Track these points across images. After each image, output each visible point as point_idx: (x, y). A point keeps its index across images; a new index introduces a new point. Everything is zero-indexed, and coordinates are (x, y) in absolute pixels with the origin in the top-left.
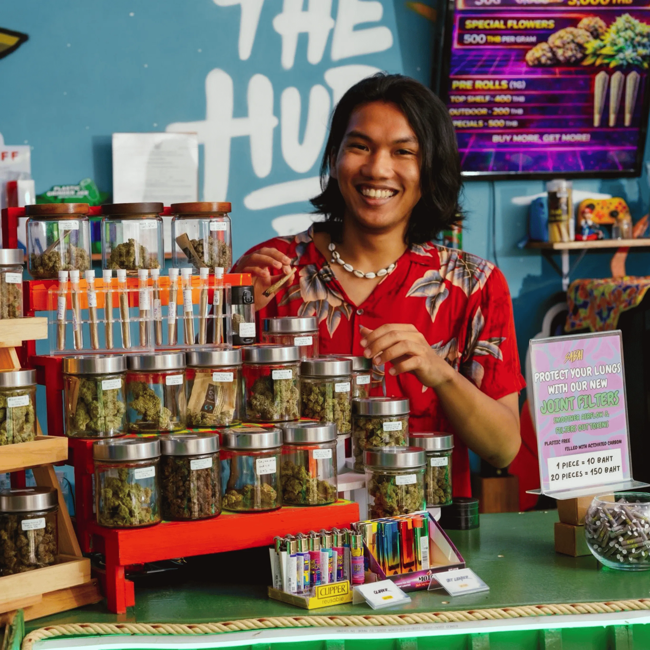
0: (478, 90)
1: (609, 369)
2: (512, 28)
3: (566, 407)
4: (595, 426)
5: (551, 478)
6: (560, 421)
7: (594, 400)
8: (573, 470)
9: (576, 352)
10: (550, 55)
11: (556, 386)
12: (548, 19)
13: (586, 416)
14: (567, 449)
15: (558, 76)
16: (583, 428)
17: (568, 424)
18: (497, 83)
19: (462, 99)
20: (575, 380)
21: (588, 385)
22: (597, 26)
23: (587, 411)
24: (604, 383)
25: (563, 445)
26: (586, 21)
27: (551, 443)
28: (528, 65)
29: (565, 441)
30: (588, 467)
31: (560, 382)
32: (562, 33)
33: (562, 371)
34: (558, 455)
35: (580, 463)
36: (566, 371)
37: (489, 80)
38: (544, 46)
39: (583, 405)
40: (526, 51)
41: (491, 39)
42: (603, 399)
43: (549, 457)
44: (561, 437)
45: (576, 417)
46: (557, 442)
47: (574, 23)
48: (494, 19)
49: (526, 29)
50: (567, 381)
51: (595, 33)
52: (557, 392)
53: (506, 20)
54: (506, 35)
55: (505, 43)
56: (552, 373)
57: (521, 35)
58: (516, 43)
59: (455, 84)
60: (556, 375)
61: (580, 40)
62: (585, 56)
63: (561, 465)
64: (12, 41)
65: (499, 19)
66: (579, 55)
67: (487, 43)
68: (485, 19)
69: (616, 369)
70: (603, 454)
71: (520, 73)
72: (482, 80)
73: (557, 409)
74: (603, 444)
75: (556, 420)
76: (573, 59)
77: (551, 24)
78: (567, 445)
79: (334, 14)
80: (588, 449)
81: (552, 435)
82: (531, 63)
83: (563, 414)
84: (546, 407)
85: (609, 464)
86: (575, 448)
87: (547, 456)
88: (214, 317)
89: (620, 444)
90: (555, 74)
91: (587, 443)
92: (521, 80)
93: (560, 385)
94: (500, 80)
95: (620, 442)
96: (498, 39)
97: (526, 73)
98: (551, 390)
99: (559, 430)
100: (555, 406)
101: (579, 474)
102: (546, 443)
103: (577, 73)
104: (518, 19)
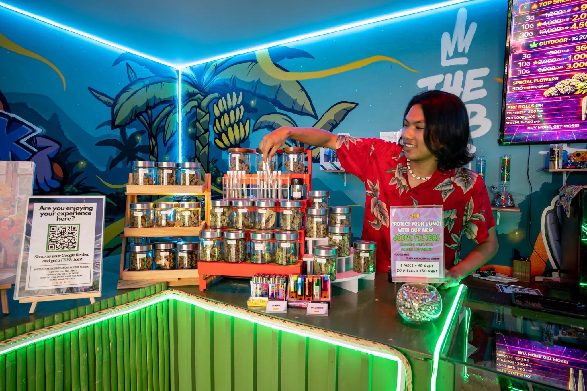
1: (434, 224)
3: (408, 239)
4: (424, 250)
5: (397, 270)
6: (404, 245)
7: (425, 237)
8: (409, 268)
9: (416, 214)
11: (403, 229)
13: (418, 244)
14: (407, 258)
16: (417, 250)
17: (409, 247)
20: (414, 227)
21: (421, 230)
23: (420, 242)
24: (431, 230)
25: (405, 257)
27: (398, 255)
29: (406, 255)
30: (419, 269)
31: (405, 227)
33: (407, 222)
34: (402, 260)
35: (414, 266)
36: (409, 222)
39: (417, 239)
42: (429, 238)
43: (397, 261)
44: (404, 252)
45: (413, 244)
46: (402, 255)
50: (410, 227)
52: (403, 232)
56: (401, 222)
60: (403, 224)
63: (403, 266)
69: (439, 224)
70: (428, 263)
73: (402, 240)
74: (428, 259)
75: (401, 244)
78: (407, 256)
80: (419, 260)
81: (399, 250)
83: (406, 242)
84: (397, 238)
85: (431, 269)
86: (412, 258)
87: (396, 260)
89: (438, 260)
91: (419, 257)
93: (405, 229)
95: (439, 259)
98: (400, 230)
99: (403, 249)
100: (402, 238)
101: (413, 271)
102: (395, 254)
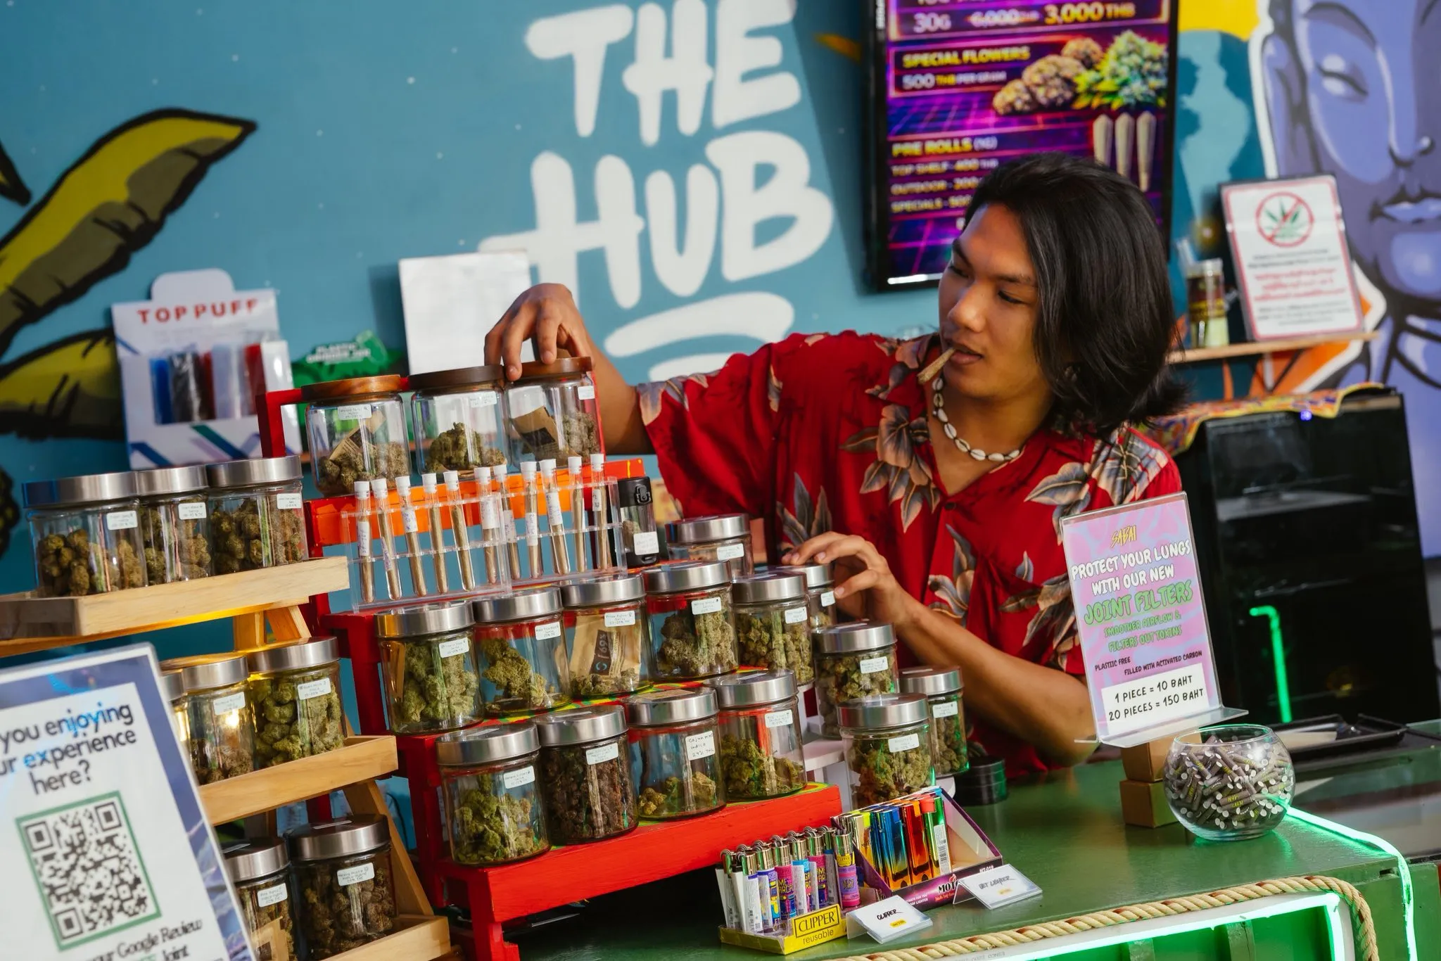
0: (931, 155)
1: (1174, 550)
2: (970, 63)
3: (1120, 612)
4: (1163, 636)
5: (1108, 717)
6: (1114, 633)
7: (1158, 597)
8: (1138, 701)
9: (1126, 529)
10: (1027, 97)
11: (1104, 582)
12: (1019, 46)
13: (1150, 622)
14: (1128, 672)
15: (1041, 127)
16: (1147, 638)
17: (1126, 635)
18: (956, 143)
19: (908, 169)
20: (1129, 570)
21: (1148, 577)
22: (1089, 51)
23: (1149, 614)
24: (1170, 571)
25: (1121, 668)
26: (1073, 45)
27: (1103, 666)
28: (997, 115)
29: (1123, 661)
30: (1160, 695)
31: (1107, 575)
32: (1040, 64)
33: (1110, 560)
34: (1116, 683)
35: (1147, 690)
36: (1115, 559)
37: (945, 139)
38: (1017, 85)
39: (1143, 606)
40: (992, 95)
41: (942, 80)
42: (1170, 595)
43: (1103, 686)
44: (1117, 656)
45: (1134, 625)
46: (1112, 664)
47: (1057, 49)
48: (944, 51)
49: (990, 62)
50: (1118, 573)
51: (1087, 62)
52: (1105, 591)
53: (960, 51)
54: (963, 72)
55: (963, 85)
56: (1096, 563)
57: (983, 71)
58: (977, 84)
59: (897, 149)
60: (1102, 567)
61: (1067, 73)
62: (1076, 96)
63: (1121, 697)
64: (231, 133)
65: (951, 50)
66: (1068, 95)
67: (936, 86)
68: (931, 51)
69: (1184, 549)
70: (1177, 674)
71: (986, 126)
72: (935, 140)
73: (1108, 616)
74: (1177, 659)
75: (1108, 632)
76: (1060, 101)
77: (1024, 53)
78: (1127, 666)
79: (711, 59)
80: (1156, 668)
81: (1106, 654)
82: (1001, 111)
83: (1116, 622)
84: (1093, 613)
85: (1188, 688)
86: (1138, 669)
87: (1101, 685)
88: (596, 529)
89: (1199, 657)
90: (1035, 123)
91: (1154, 661)
92: (989, 136)
93: (1109, 581)
94: (960, 138)
95: (1200, 653)
96: (951, 79)
97: (997, 125)
98: (1096, 589)
99: (1114, 646)
100: (1104, 610)
101: (1148, 707)
102: (1097, 667)
103: (1068, 120)
104: (978, 49)
